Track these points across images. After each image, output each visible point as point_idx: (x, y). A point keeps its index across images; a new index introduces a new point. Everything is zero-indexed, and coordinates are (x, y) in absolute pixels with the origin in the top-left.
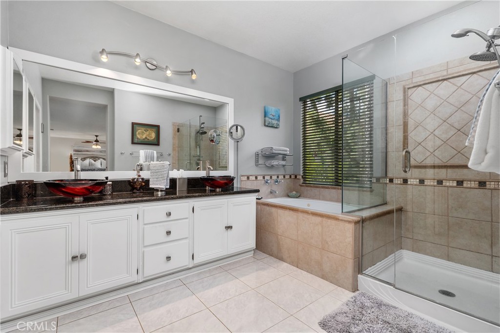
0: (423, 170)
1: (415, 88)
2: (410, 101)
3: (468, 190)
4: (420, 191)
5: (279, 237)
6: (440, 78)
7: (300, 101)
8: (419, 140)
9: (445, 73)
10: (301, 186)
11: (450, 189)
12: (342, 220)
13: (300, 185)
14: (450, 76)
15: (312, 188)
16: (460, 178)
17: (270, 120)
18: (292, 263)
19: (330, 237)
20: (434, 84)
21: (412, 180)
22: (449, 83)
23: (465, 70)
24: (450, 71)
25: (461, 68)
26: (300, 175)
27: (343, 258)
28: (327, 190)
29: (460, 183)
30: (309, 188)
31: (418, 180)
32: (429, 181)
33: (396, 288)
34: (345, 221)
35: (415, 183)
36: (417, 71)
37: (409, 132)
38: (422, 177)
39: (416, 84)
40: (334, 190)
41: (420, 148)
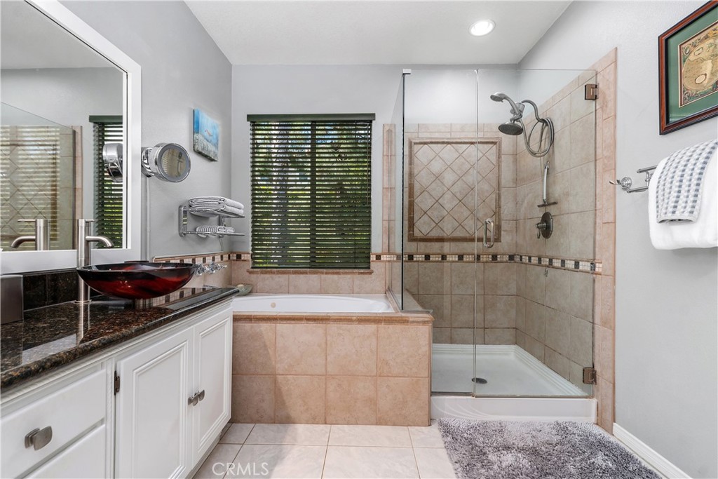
0: (429, 244)
1: (421, 145)
2: (416, 159)
3: (467, 264)
4: (425, 268)
5: (280, 378)
6: (446, 140)
7: (248, 121)
8: (425, 208)
9: (449, 136)
10: (250, 273)
11: (453, 264)
12: (413, 322)
13: (248, 271)
14: (454, 141)
15: (274, 276)
16: (460, 252)
17: (205, 142)
18: (313, 421)
19: (393, 352)
20: (439, 145)
21: (418, 256)
22: (452, 148)
23: (465, 138)
24: (453, 135)
25: (462, 135)
26: (248, 253)
27: (415, 379)
28: (302, 276)
29: (461, 257)
30: (267, 276)
31: (424, 256)
32: (434, 256)
33: (476, 397)
34: (418, 322)
35: (421, 259)
36: (423, 125)
37: (415, 197)
38: (428, 251)
39: (422, 141)
40: (314, 276)
41: (425, 218)
